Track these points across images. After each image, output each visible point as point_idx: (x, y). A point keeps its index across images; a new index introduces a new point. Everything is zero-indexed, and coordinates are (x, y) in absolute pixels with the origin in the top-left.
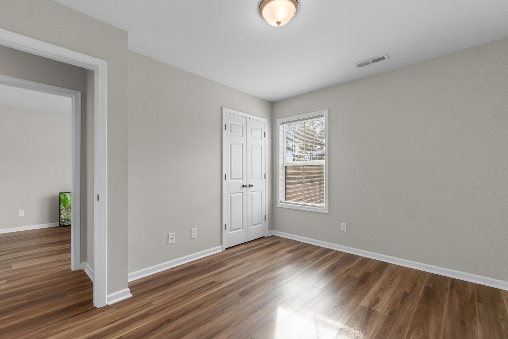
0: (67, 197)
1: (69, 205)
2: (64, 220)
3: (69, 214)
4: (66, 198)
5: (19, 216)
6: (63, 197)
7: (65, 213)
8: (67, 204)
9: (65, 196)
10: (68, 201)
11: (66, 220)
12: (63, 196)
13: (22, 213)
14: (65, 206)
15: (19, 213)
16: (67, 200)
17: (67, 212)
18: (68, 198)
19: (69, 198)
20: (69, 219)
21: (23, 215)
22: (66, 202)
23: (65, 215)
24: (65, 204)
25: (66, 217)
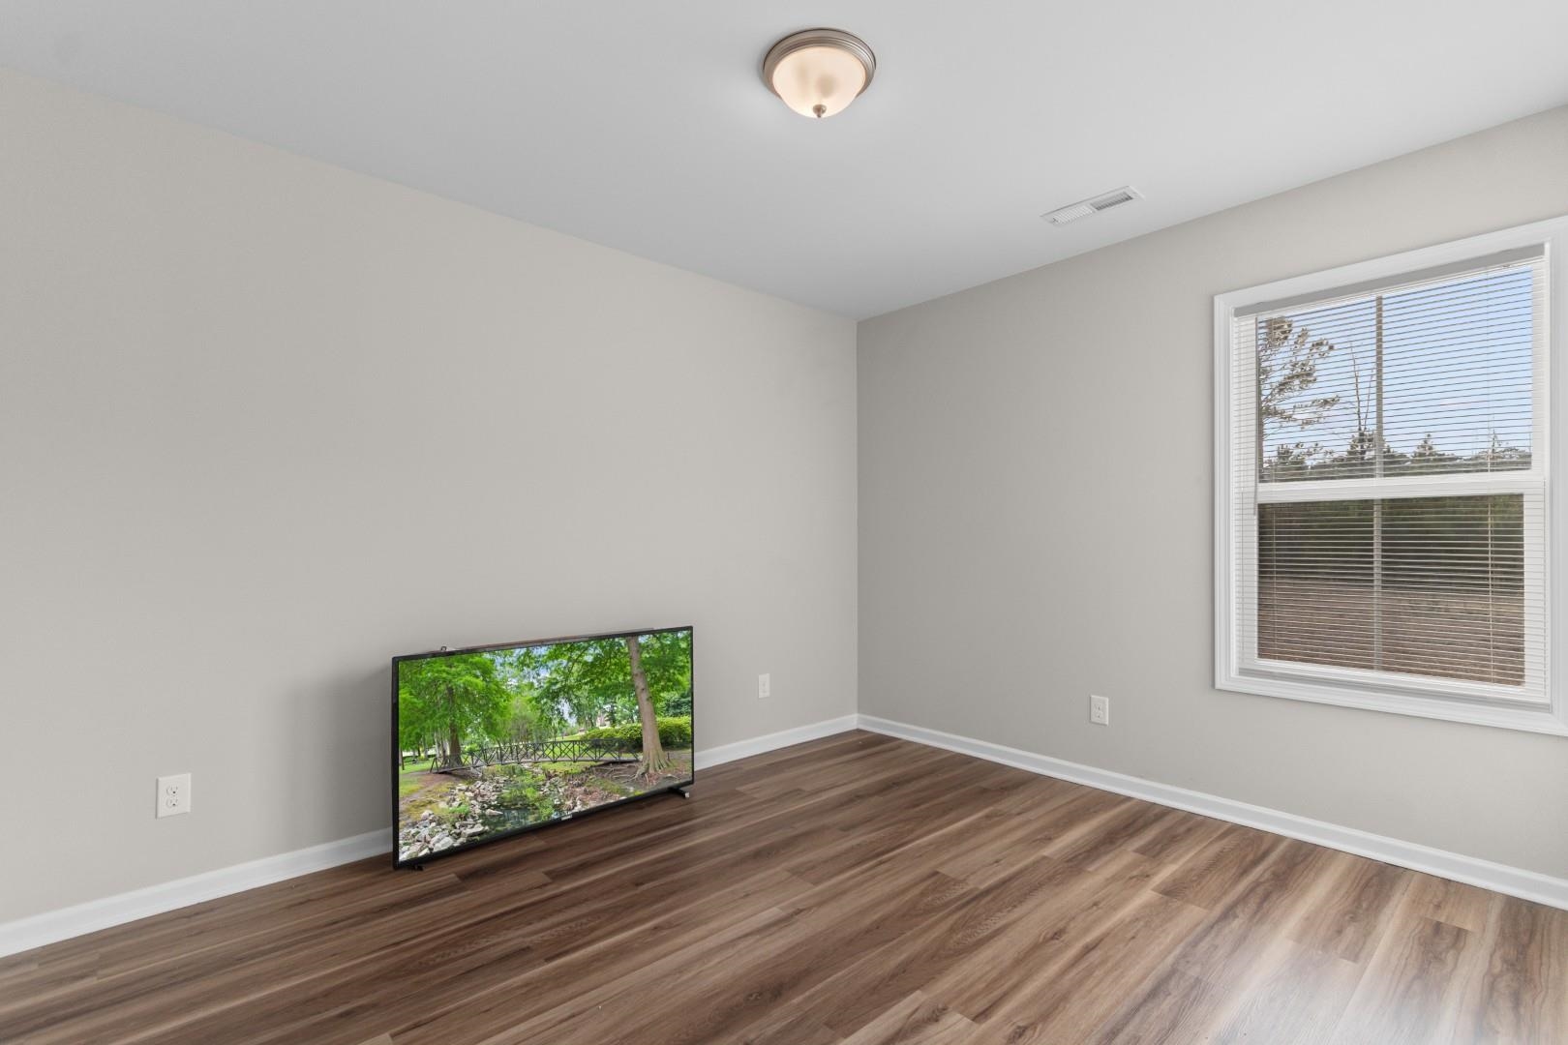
0: (499, 678)
1: (515, 720)
2: (496, 807)
3: (522, 772)
4: (497, 684)
5: (163, 811)
6: (480, 682)
7: (497, 767)
8: (502, 714)
9: (486, 672)
10: (508, 695)
11: (508, 808)
12: (478, 673)
13: (178, 791)
14: (491, 728)
15: (163, 798)
16: (500, 692)
17: (511, 762)
18: (505, 680)
19: (514, 682)
20: (524, 798)
21: (185, 805)
22: (496, 706)
23: (502, 780)
24: (490, 717)
25: (506, 792)
